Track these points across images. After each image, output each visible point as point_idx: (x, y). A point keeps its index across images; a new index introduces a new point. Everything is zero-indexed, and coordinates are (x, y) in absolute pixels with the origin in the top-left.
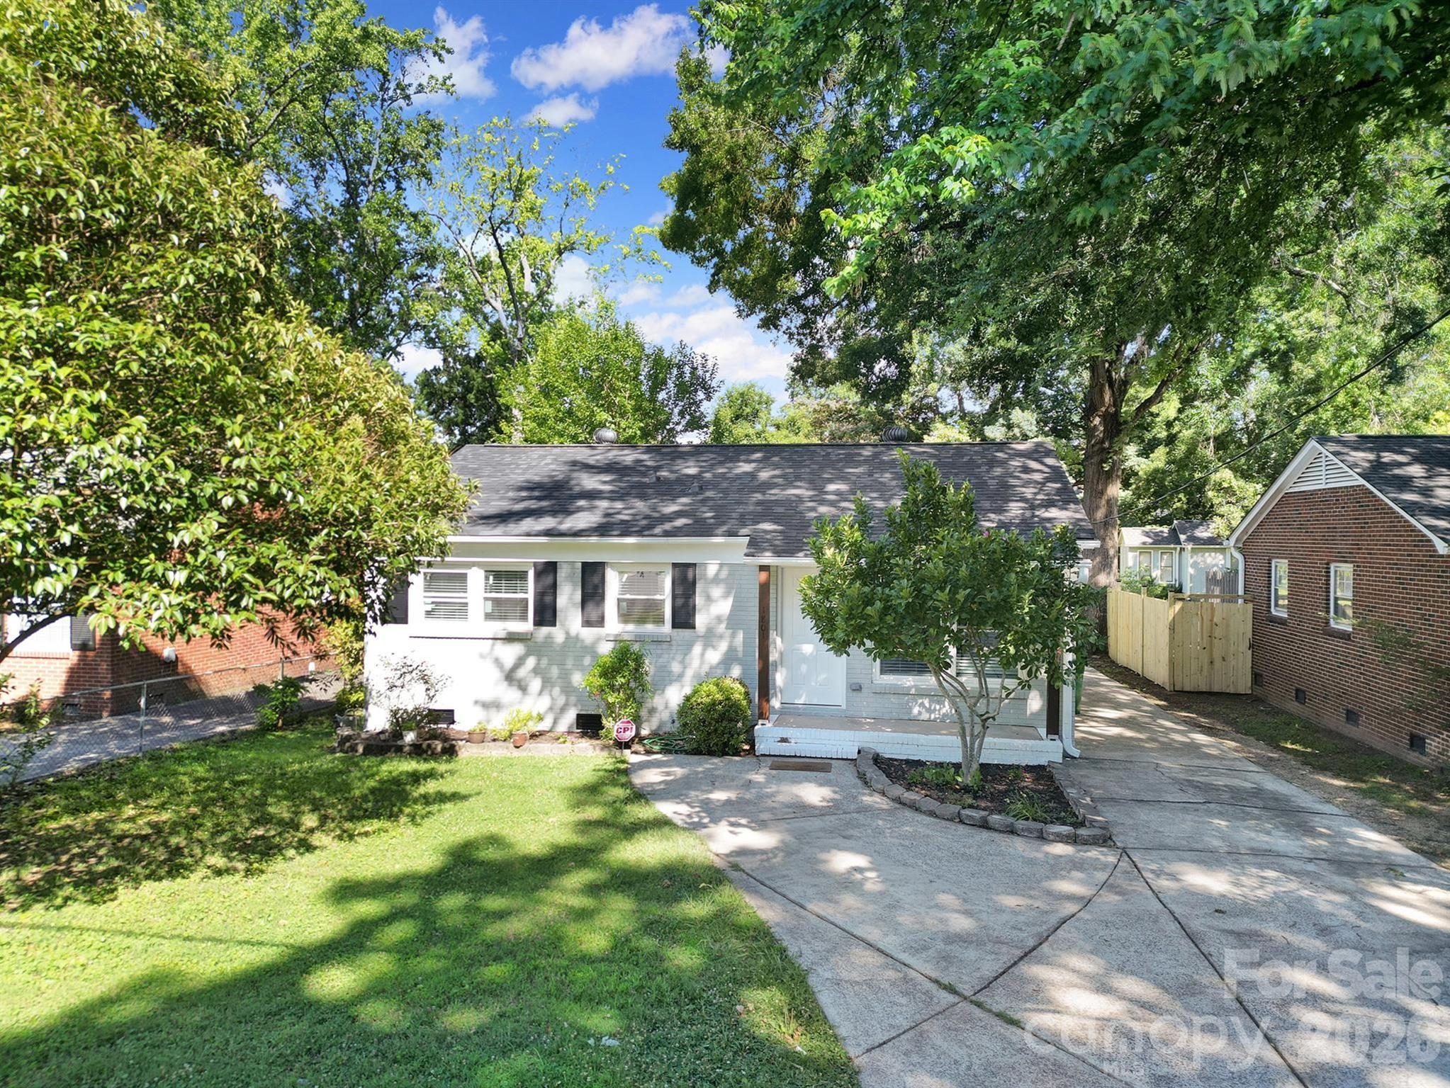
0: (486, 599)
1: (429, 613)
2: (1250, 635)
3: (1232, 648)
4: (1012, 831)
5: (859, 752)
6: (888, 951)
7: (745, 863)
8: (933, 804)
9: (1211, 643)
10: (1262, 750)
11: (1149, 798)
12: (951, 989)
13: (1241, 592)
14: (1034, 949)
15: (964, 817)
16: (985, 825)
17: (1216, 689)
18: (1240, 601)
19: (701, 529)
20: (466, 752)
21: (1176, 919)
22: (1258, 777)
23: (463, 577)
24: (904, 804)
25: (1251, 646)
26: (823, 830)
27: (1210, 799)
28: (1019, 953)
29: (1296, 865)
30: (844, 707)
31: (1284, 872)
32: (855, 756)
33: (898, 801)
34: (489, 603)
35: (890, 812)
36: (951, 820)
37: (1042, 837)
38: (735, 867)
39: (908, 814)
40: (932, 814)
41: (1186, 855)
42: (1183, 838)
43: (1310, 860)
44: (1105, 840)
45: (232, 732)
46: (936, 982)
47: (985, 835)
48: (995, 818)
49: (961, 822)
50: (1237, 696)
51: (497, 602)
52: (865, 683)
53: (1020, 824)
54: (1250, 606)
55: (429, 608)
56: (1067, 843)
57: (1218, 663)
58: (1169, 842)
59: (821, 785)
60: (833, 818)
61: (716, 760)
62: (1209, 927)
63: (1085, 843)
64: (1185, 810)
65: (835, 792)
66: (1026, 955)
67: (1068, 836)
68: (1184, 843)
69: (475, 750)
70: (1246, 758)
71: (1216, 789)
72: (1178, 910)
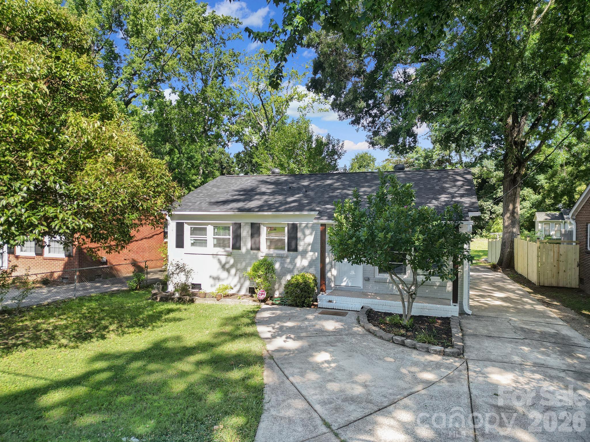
0: (214, 238)
1: (193, 244)
2: (578, 260)
3: (569, 266)
4: (415, 348)
5: (362, 308)
6: (311, 403)
7: (276, 355)
8: (382, 333)
9: (558, 264)
10: (572, 314)
11: (496, 335)
12: (328, 426)
13: (574, 239)
14: (386, 407)
15: (394, 340)
16: (403, 344)
17: (561, 285)
18: (574, 244)
19: (300, 208)
20: (198, 301)
21: (471, 397)
22: (559, 328)
23: (205, 229)
24: (370, 332)
25: (579, 265)
26: (325, 342)
27: (527, 337)
28: (376, 408)
29: (554, 373)
30: (362, 288)
31: (546, 376)
32: (359, 309)
33: (369, 331)
34: (215, 240)
35: (362, 336)
36: (388, 341)
37: (428, 352)
38: (271, 357)
39: (370, 337)
40: (381, 337)
41: (496, 364)
42: (501, 356)
43: (564, 371)
44: (460, 354)
45: (118, 290)
46: (323, 420)
47: (401, 348)
48: (408, 341)
49: (393, 342)
50: (571, 289)
51: (218, 239)
52: (371, 277)
53: (419, 345)
54: (578, 246)
55: (192, 242)
56: (440, 355)
57: (561, 273)
58: (492, 357)
59: (337, 321)
60: (332, 337)
61: (298, 309)
62: (486, 403)
63: (448, 355)
64: (510, 342)
65: (342, 325)
66: (379, 410)
67: (440, 352)
68: (500, 358)
69: (201, 301)
70: (560, 318)
71: (534, 332)
72: (474, 392)
